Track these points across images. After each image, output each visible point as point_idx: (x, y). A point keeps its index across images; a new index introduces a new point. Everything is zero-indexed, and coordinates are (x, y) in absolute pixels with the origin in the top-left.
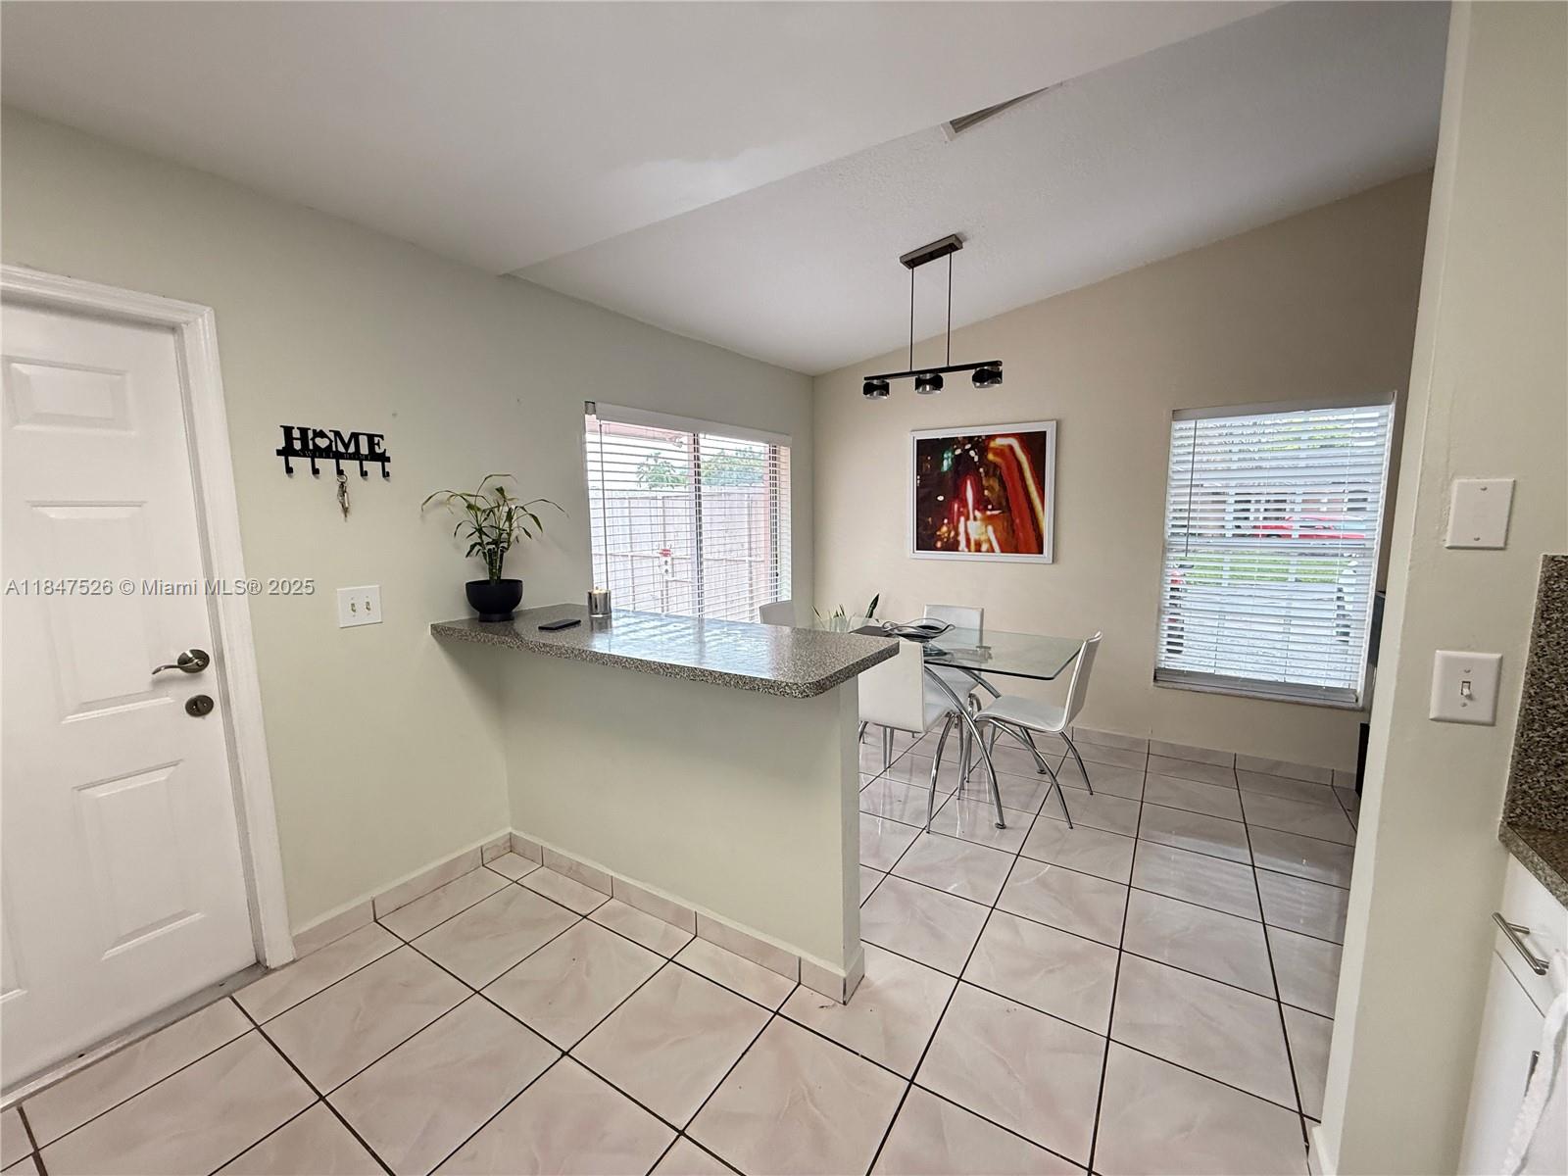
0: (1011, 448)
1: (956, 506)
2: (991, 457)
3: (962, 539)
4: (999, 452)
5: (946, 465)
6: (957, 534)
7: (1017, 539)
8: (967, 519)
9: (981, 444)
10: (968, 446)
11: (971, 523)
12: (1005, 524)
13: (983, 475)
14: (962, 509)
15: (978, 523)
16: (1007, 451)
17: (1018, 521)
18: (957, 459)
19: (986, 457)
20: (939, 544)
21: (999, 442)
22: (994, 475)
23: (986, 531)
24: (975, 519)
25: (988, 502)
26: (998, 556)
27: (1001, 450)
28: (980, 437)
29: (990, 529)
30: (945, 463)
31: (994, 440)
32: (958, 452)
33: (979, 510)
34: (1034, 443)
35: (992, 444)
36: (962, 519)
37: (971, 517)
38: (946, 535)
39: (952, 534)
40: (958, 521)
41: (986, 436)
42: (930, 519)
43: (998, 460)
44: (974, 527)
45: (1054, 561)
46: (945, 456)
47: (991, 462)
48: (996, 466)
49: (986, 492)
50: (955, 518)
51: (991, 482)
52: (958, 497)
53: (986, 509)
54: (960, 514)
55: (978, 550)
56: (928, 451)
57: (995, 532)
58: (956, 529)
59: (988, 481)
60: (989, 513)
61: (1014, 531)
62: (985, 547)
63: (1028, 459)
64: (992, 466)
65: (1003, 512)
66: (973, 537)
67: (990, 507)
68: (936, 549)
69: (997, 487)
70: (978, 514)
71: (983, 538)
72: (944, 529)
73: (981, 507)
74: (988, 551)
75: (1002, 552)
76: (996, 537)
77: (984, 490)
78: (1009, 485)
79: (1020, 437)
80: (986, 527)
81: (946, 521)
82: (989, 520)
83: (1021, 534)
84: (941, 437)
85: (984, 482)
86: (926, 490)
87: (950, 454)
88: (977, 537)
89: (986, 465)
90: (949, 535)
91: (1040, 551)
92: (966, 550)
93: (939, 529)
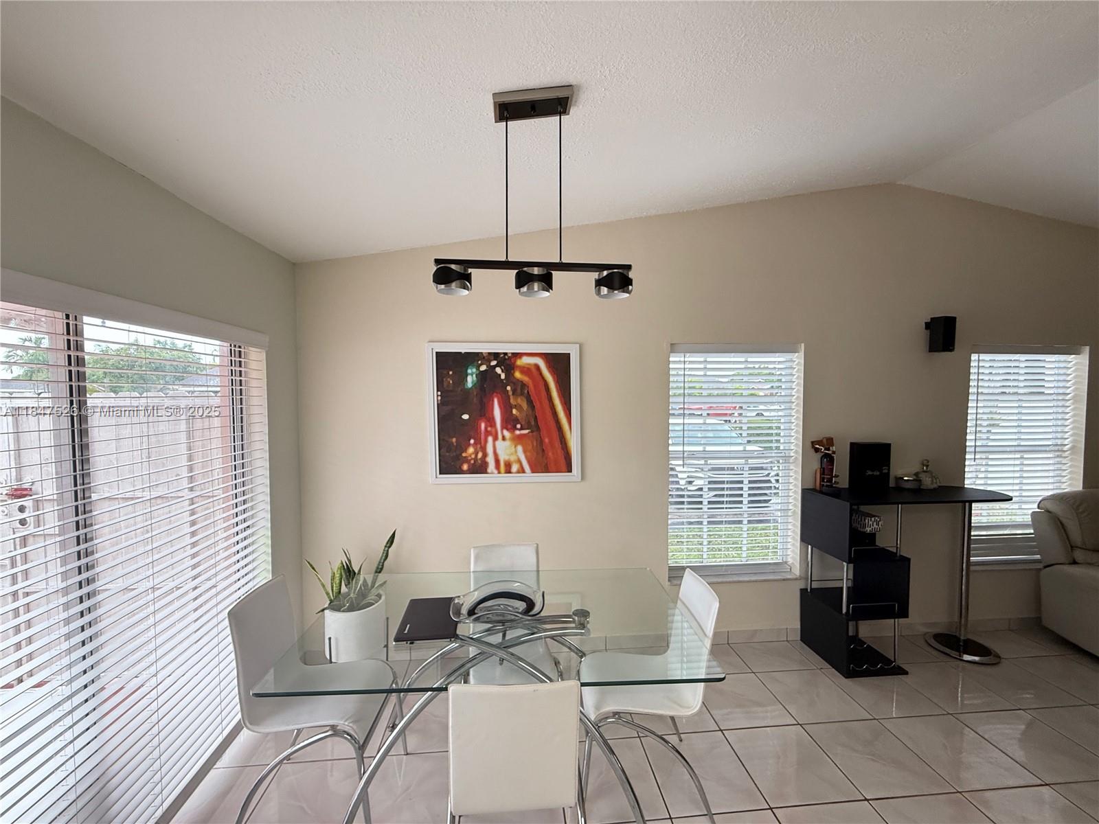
0: (537, 367)
1: (483, 426)
2: (518, 375)
3: (490, 460)
4: (526, 370)
5: (470, 381)
6: (485, 455)
7: (546, 458)
8: (496, 438)
9: (508, 361)
10: (494, 363)
11: (499, 443)
12: (535, 444)
13: (510, 393)
14: (489, 429)
15: (508, 443)
16: (534, 370)
17: (547, 440)
18: (482, 376)
19: (513, 375)
20: (465, 467)
21: (525, 361)
22: (522, 394)
23: (516, 452)
24: (504, 438)
25: (517, 421)
26: (529, 476)
27: (529, 369)
28: (505, 354)
29: (520, 448)
30: (470, 379)
31: (520, 358)
32: (483, 368)
33: (508, 430)
34: (559, 364)
35: (519, 362)
36: (490, 439)
37: (500, 436)
38: (473, 456)
39: (480, 455)
40: (486, 441)
41: (513, 354)
42: (454, 440)
43: (525, 379)
44: (504, 447)
45: (583, 478)
46: (469, 371)
47: (518, 380)
48: (523, 385)
49: (514, 411)
50: (483, 437)
51: (519, 400)
52: (485, 415)
53: (515, 428)
54: (488, 433)
55: (508, 471)
56: (450, 365)
57: (525, 451)
58: (484, 449)
59: (516, 399)
60: (518, 432)
61: (543, 450)
62: (515, 468)
63: (554, 380)
64: (520, 384)
65: (532, 432)
66: (503, 457)
67: (519, 426)
68: (462, 472)
69: (525, 405)
70: (506, 433)
71: (513, 458)
72: (471, 450)
73: (509, 427)
74: (518, 472)
75: (533, 472)
76: (526, 457)
77: (511, 408)
78: (537, 405)
79: (545, 356)
80: (515, 447)
81: (472, 441)
82: (518, 440)
83: (550, 454)
84: (463, 351)
85: (512, 401)
86: (449, 407)
87: (474, 370)
88: (507, 458)
89: (514, 384)
90: (476, 456)
91: (570, 470)
92: (496, 472)
93: (465, 450)
